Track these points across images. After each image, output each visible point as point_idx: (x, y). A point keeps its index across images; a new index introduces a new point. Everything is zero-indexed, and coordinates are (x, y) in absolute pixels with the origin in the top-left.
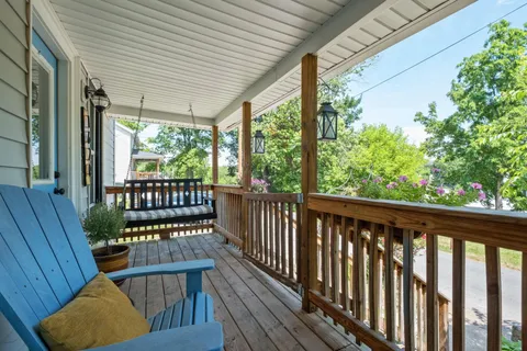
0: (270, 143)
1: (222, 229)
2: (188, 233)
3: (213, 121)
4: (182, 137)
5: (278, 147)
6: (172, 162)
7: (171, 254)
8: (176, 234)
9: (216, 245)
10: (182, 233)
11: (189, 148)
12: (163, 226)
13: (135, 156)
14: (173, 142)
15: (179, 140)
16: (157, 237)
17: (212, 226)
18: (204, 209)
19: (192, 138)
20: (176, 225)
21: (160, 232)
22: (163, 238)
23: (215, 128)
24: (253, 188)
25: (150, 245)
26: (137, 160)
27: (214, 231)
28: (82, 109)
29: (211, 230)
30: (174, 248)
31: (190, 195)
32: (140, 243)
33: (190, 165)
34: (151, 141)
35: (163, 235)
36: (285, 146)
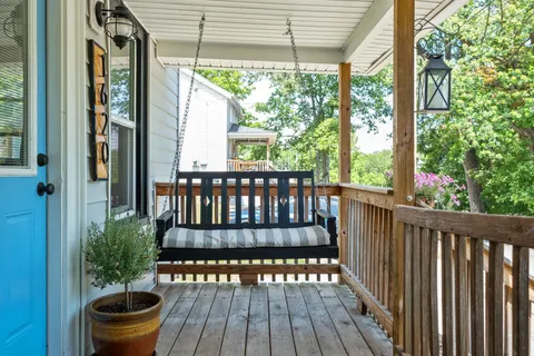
0: (480, 101)
1: (354, 280)
2: (291, 278)
3: (339, 53)
4: (309, 100)
5: (501, 109)
6: (293, 143)
7: (248, 319)
8: (268, 279)
9: (342, 314)
10: (279, 278)
11: (320, 118)
12: (245, 262)
13: (235, 135)
14: (295, 108)
15: (304, 107)
16: (236, 279)
17: (338, 270)
18: (312, 235)
19: (326, 100)
20: (268, 262)
21: (241, 270)
22: (244, 283)
23: (345, 67)
24: (420, 195)
25: (221, 294)
26: (238, 141)
27: (342, 281)
28: (90, 43)
29: (335, 278)
30: (259, 307)
31: (288, 204)
32: (206, 286)
33: (320, 147)
34: (259, 108)
35: (246, 277)
36: (516, 104)
